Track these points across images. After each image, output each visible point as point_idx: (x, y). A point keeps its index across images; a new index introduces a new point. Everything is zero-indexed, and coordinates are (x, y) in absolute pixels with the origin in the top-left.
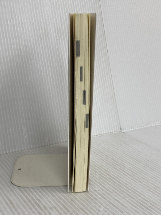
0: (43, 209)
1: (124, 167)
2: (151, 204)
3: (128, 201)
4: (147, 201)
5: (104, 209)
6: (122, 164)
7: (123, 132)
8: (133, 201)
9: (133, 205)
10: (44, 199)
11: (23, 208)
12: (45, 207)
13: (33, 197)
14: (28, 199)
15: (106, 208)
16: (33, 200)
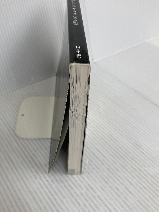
0: (40, 166)
1: (99, 107)
2: (125, 152)
3: (106, 150)
4: (121, 149)
5: (89, 162)
6: (97, 104)
7: (95, 63)
8: (110, 149)
9: (111, 155)
10: (39, 153)
11: (22, 167)
12: (41, 164)
13: (29, 151)
14: (25, 155)
15: (91, 161)
16: (30, 156)
